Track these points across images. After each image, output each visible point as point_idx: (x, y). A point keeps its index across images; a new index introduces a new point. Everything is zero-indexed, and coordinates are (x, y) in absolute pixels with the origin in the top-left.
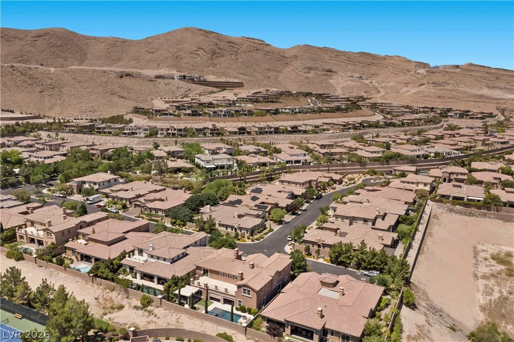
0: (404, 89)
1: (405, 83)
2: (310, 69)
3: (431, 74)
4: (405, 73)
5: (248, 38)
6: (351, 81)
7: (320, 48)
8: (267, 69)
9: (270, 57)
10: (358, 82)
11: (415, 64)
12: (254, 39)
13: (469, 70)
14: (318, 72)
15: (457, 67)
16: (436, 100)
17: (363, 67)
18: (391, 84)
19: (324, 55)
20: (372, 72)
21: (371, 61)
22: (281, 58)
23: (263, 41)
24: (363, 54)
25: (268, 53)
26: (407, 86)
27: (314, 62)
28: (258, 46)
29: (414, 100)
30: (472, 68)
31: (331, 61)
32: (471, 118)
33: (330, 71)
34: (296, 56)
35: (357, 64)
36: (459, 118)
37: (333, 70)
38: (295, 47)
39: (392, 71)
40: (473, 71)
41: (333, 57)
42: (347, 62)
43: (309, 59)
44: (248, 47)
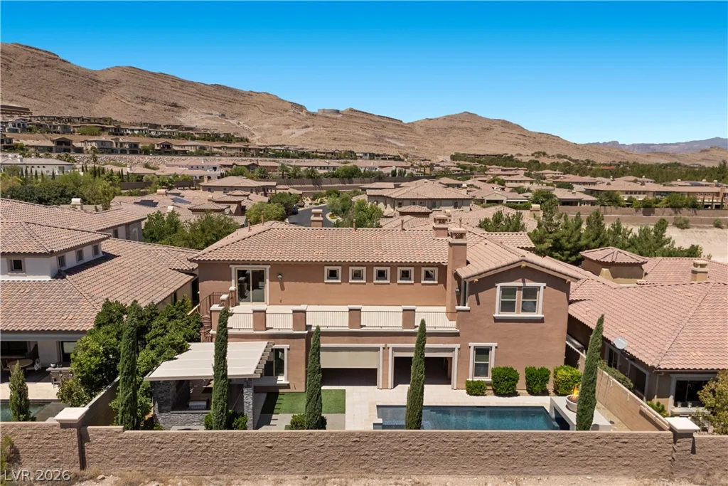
0: (286, 132)
1: (284, 125)
2: (144, 100)
3: (312, 117)
4: (281, 113)
5: (27, 47)
6: (211, 119)
7: (154, 74)
8: (69, 96)
9: (71, 79)
10: (222, 121)
11: (290, 105)
12: (38, 49)
13: (351, 117)
14: (159, 106)
15: (338, 112)
16: (331, 143)
17: (222, 104)
18: (265, 126)
19: (161, 83)
20: (236, 110)
21: (232, 97)
22: (92, 83)
23: (55, 55)
24: (218, 87)
25: (67, 73)
26: (289, 128)
27: (148, 92)
28: (48, 60)
29: (304, 142)
30: (355, 114)
31: (175, 92)
33: (175, 105)
34: (117, 82)
35: (213, 99)
36: (370, 159)
37: (179, 104)
38: (113, 68)
39: (263, 111)
40: (356, 117)
41: (177, 88)
42: (198, 95)
43: (140, 87)
44: (28, 59)
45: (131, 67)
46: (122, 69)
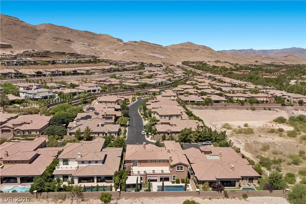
0: (115, 53)
1: (114, 49)
2: (57, 39)
3: (126, 45)
4: (113, 44)
5: (6, 16)
6: (84, 47)
7: (60, 27)
8: (25, 37)
9: (25, 30)
10: (89, 48)
11: (116, 39)
12: (11, 17)
13: (142, 44)
14: (62, 41)
15: (136, 42)
16: (134, 58)
17: (88, 39)
18: (107, 50)
19: (63, 31)
20: (94, 42)
21: (93, 37)
22: (35, 32)
23: (18, 19)
24: (86, 32)
25: (24, 27)
26: (116, 51)
27: (58, 35)
28: (15, 21)
29: (123, 58)
30: (143, 43)
31: (68, 35)
32: (155, 67)
33: (69, 41)
34: (45, 31)
35: (84, 37)
36: (150, 67)
37: (71, 40)
38: (42, 24)
39: (105, 42)
40: (144, 44)
41: (69, 33)
42: (78, 36)
43: (54, 33)
44: (7, 21)
45: (50, 24)
46: (46, 25)
